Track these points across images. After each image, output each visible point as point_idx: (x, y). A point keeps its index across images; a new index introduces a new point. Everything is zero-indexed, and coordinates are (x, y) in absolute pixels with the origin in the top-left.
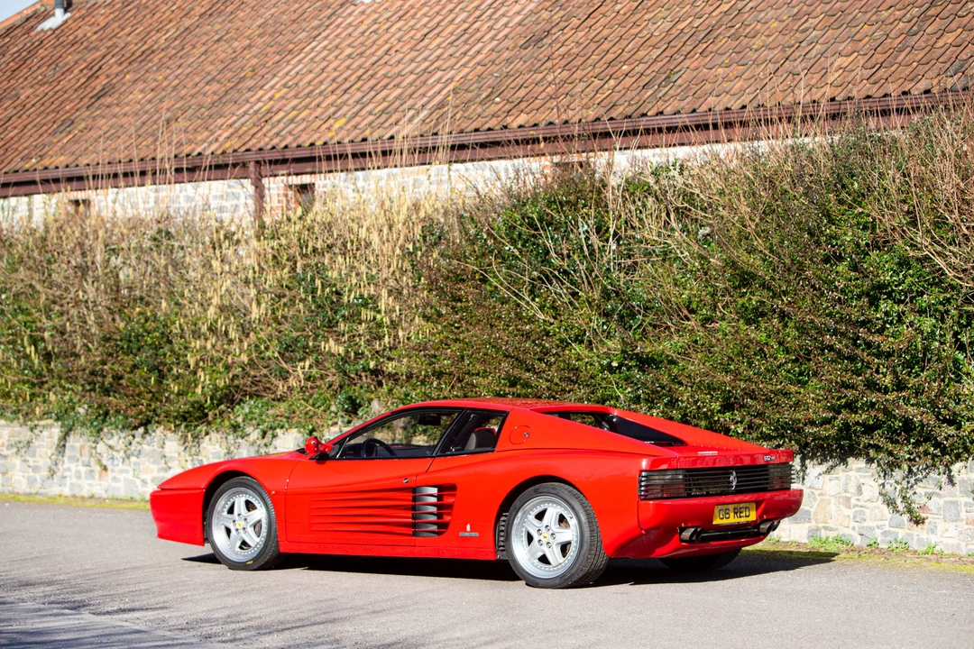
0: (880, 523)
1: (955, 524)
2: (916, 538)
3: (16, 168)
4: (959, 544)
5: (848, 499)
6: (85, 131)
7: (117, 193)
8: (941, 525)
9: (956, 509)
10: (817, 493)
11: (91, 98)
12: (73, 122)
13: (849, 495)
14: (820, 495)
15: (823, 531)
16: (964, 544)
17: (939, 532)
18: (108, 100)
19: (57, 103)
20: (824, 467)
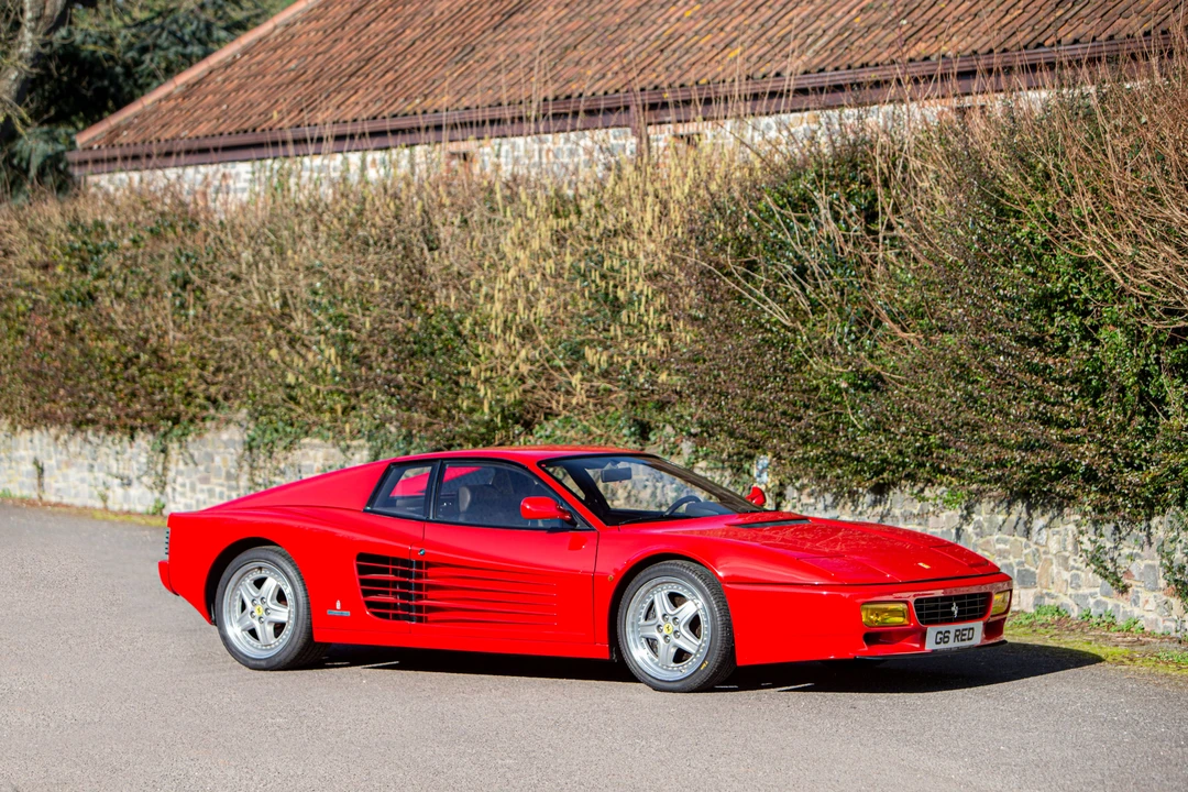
0: (1093, 590)
1: (1154, 593)
2: (1122, 610)
3: (395, 112)
4: (1157, 620)
5: (1066, 559)
6: (482, 61)
7: (500, 145)
8: (1144, 595)
9: (1155, 575)
10: (1042, 550)
11: (503, 15)
12: (473, 49)
13: (1067, 554)
14: (1045, 553)
15: (1046, 599)
16: (1161, 619)
17: (1141, 604)
18: (518, 18)
19: (467, 22)
20: (1047, 518)
